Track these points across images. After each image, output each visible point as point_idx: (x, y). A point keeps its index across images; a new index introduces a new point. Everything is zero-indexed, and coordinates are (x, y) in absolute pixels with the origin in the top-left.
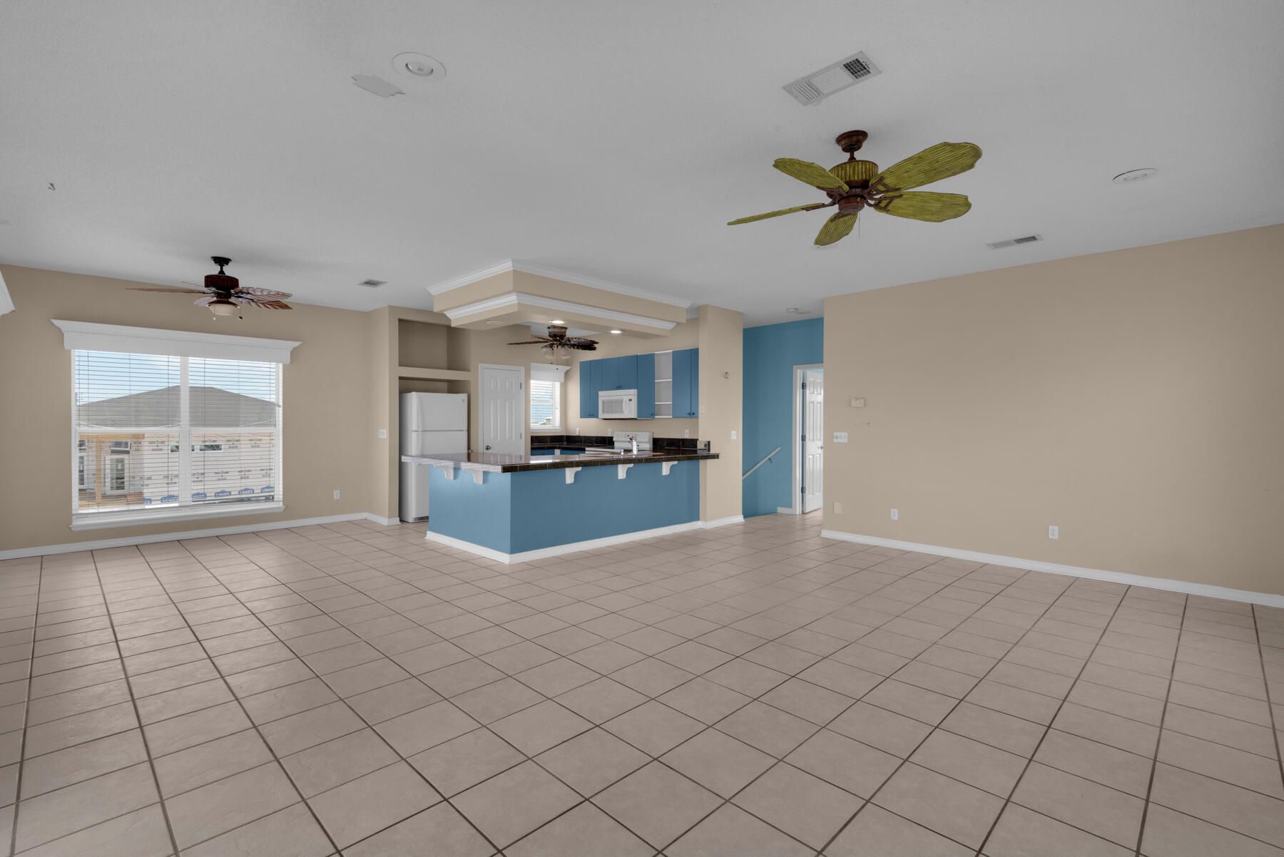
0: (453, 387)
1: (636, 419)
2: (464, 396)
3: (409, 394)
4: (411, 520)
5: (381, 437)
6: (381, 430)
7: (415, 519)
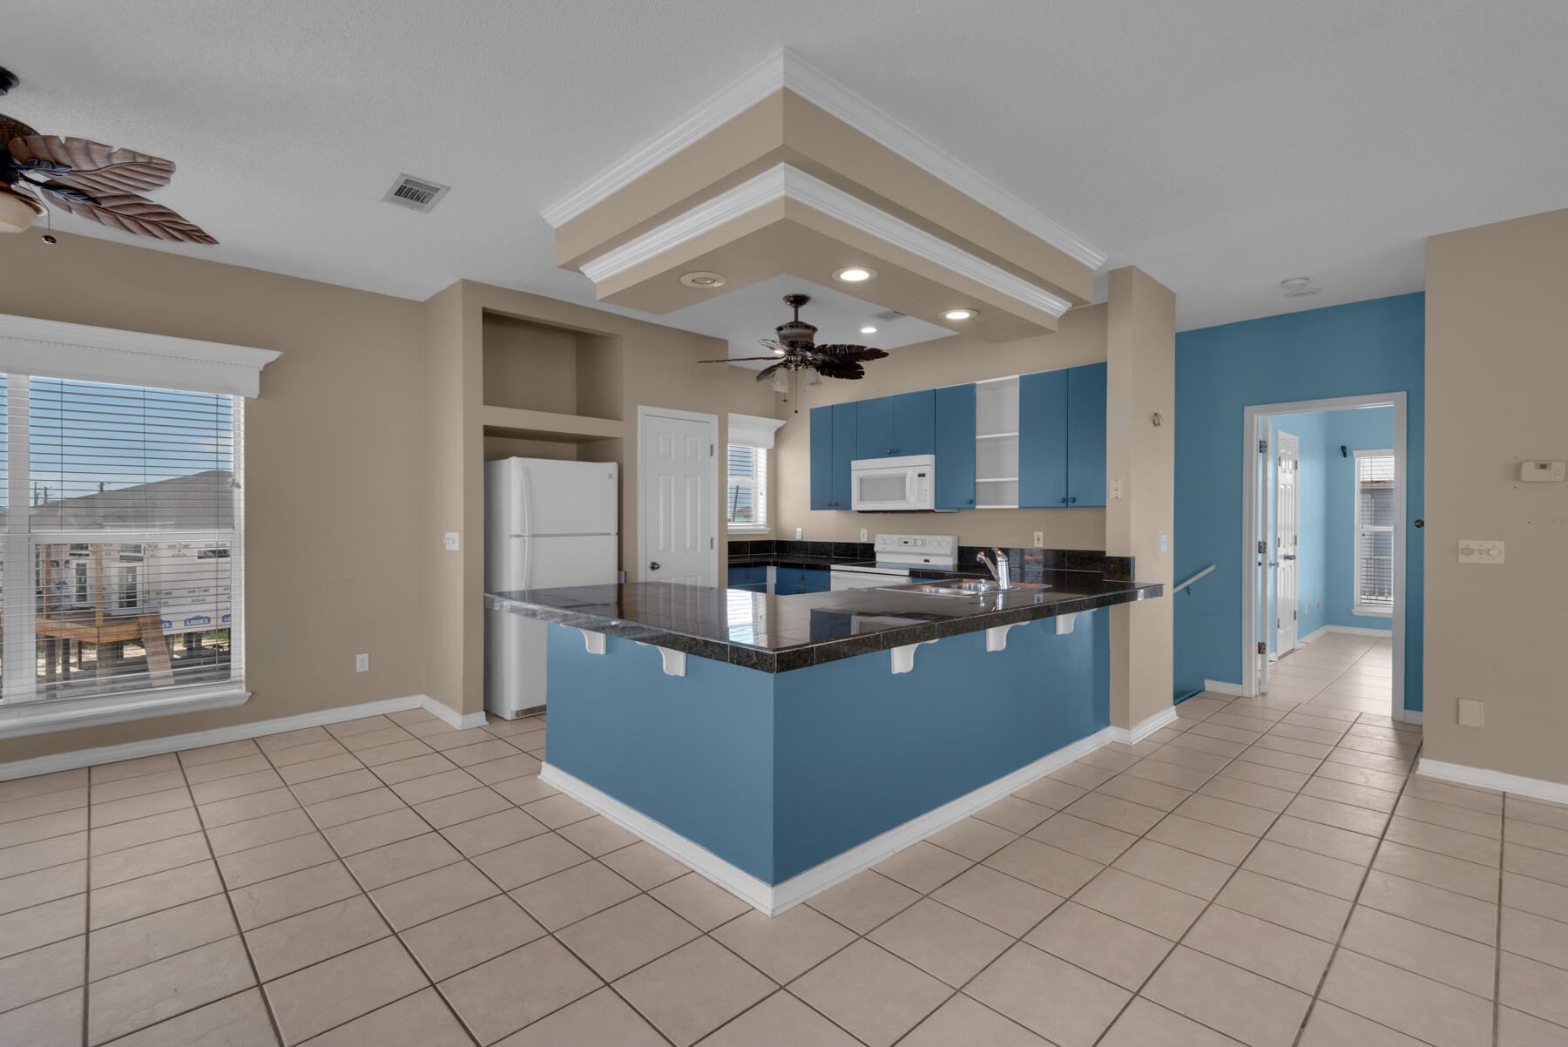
0: (588, 449)
1: (932, 511)
2: (612, 467)
3: (505, 462)
4: (508, 715)
5: (448, 547)
6: (448, 535)
7: (517, 713)
